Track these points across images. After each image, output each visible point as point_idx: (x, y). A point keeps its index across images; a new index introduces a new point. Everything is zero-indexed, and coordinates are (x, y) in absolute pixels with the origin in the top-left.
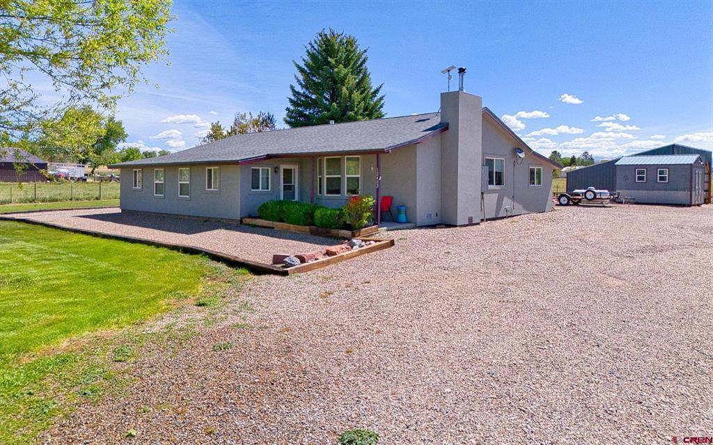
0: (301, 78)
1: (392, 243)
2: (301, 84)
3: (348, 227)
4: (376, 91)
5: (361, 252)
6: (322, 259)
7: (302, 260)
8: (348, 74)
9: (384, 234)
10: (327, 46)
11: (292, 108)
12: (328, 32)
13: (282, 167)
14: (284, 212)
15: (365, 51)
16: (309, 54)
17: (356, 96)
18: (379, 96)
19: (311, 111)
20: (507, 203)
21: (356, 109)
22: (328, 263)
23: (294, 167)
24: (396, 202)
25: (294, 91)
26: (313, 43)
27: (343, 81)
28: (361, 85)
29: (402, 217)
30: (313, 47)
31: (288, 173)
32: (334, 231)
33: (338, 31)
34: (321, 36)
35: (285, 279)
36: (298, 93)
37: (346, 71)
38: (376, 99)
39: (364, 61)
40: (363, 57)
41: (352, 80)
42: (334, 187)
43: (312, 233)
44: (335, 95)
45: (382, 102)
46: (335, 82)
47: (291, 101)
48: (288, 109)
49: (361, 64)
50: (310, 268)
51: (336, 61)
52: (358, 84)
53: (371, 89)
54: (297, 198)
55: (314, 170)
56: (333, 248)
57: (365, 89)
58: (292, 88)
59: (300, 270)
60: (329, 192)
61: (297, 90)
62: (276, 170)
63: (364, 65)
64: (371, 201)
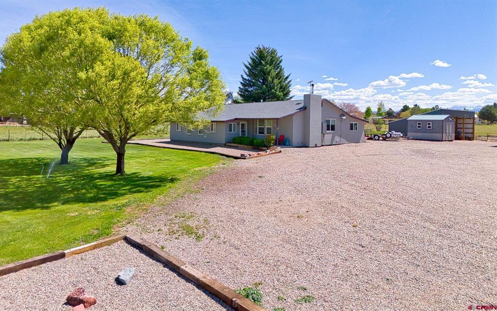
0: (247, 70)
1: (280, 152)
2: (247, 74)
3: (265, 146)
4: (287, 78)
5: (269, 154)
6: (256, 155)
7: (250, 155)
8: (272, 69)
9: (279, 149)
10: (260, 54)
11: (242, 87)
12: (261, 47)
13: (241, 123)
14: (242, 141)
15: (281, 56)
16: (251, 58)
17: (276, 81)
18: (288, 80)
19: (252, 89)
20: (337, 139)
21: (276, 88)
22: (258, 156)
23: (245, 123)
24: (285, 137)
25: (243, 78)
26: (253, 52)
27: (269, 73)
28: (279, 75)
29: (287, 143)
30: (253, 55)
31: (243, 125)
32: (261, 148)
33: (266, 46)
34: (257, 49)
35: (245, 160)
36: (245, 79)
37: (271, 67)
38: (287, 82)
39: (281, 62)
40: (280, 59)
41: (274, 73)
42: (262, 131)
43: (253, 148)
44: (265, 80)
45: (290, 83)
46: (265, 74)
47: (241, 83)
48: (240, 88)
49: (279, 63)
50: (252, 158)
51: (265, 63)
52: (277, 74)
53: (284, 76)
54: (246, 136)
55: (253, 124)
56: (260, 153)
57: (281, 77)
58: (242, 76)
59: (249, 158)
60: (259, 133)
61: (245, 78)
62: (238, 124)
63: (281, 64)
64: (274, 137)
